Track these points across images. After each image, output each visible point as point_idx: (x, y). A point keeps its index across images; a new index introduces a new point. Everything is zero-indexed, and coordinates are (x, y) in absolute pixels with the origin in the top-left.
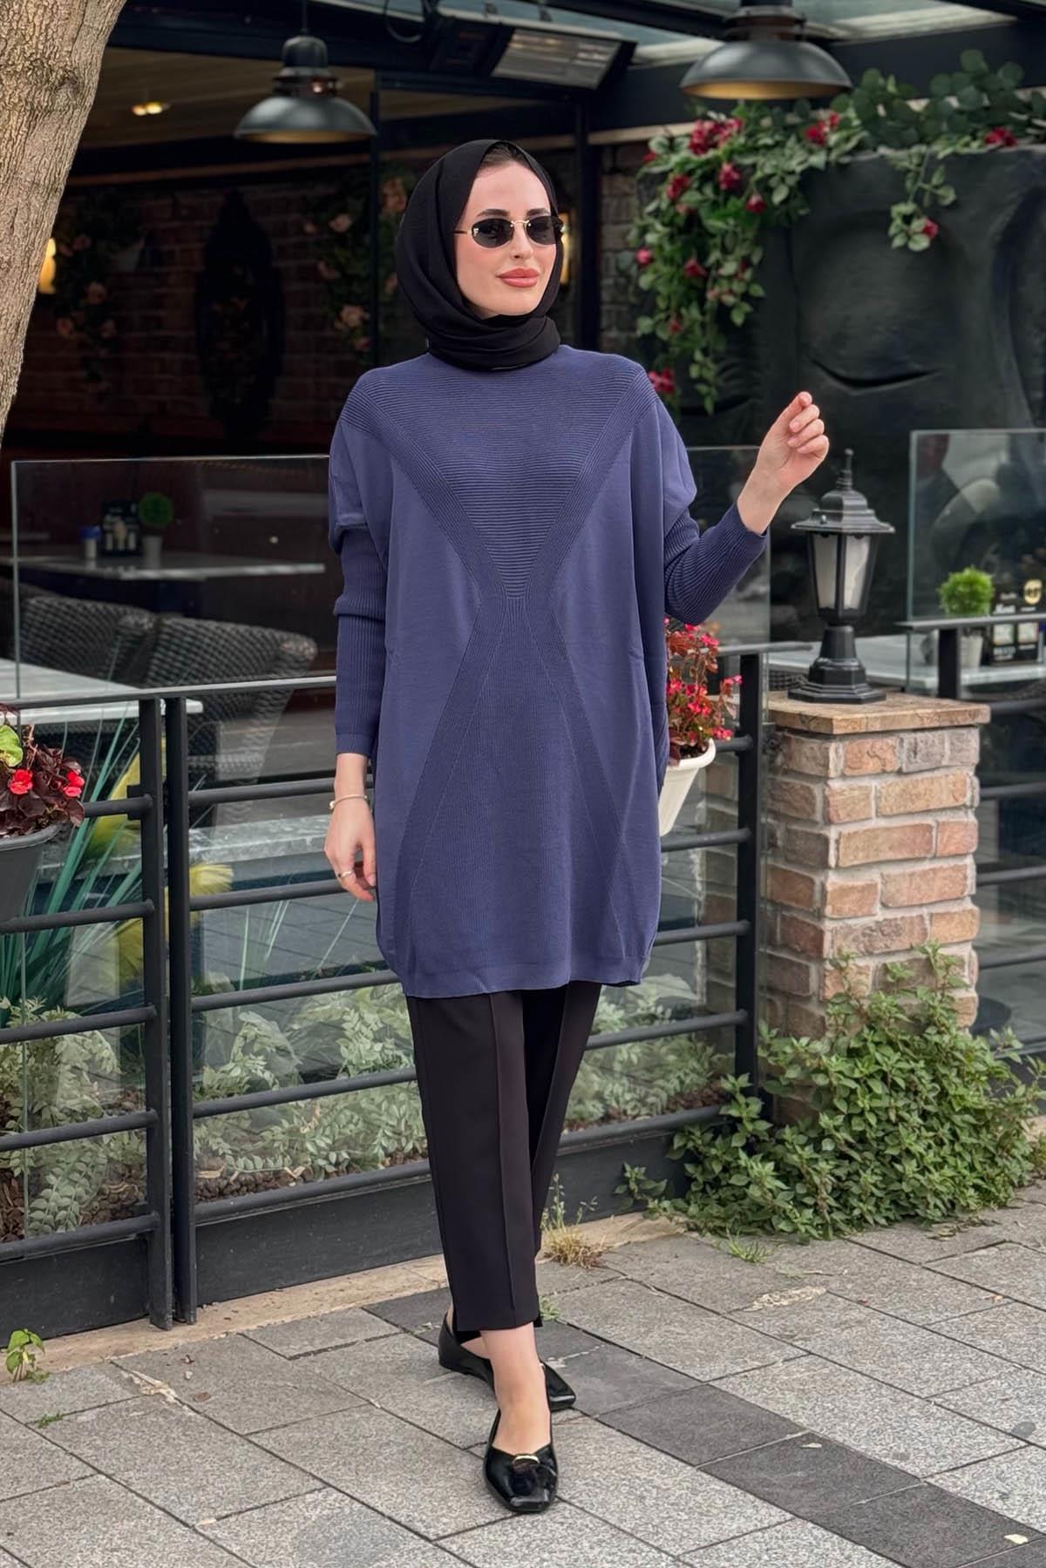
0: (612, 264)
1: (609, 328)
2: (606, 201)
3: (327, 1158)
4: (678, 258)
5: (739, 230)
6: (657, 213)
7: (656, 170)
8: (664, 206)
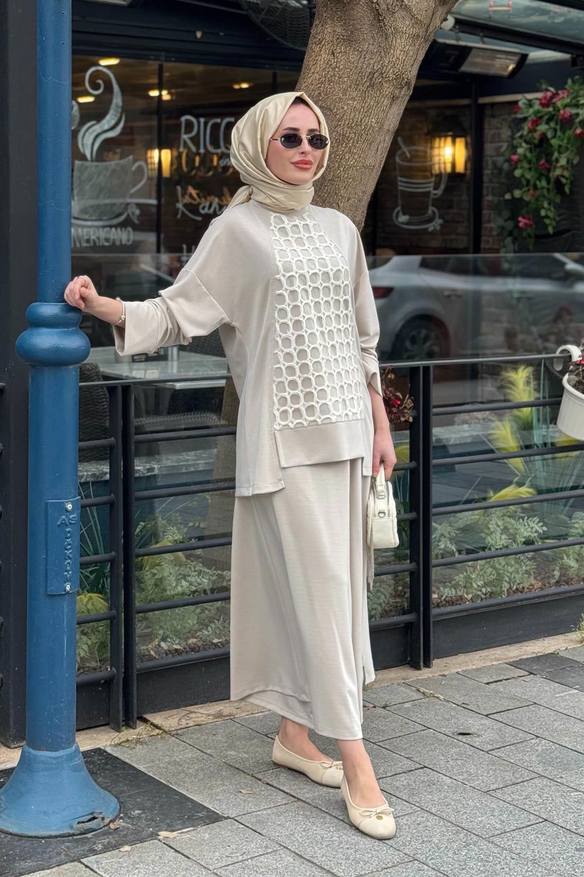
0: (490, 163)
1: (488, 195)
2: (486, 131)
3: (481, 591)
4: (534, 160)
5: (569, 146)
6: (521, 137)
7: (519, 116)
8: (525, 132)
